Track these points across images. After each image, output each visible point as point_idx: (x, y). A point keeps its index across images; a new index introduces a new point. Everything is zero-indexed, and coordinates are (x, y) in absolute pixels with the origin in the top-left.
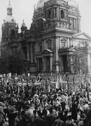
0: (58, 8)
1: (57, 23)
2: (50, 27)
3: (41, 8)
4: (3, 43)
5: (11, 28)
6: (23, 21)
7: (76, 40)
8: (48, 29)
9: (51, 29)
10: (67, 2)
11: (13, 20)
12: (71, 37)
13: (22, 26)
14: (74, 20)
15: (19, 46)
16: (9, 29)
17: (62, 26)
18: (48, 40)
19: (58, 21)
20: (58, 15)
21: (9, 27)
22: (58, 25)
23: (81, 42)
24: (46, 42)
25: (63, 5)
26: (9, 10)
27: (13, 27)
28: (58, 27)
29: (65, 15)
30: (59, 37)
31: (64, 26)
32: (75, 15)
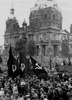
0: (52, 13)
1: (51, 23)
2: (46, 25)
3: (36, 11)
4: (7, 33)
5: (14, 23)
6: (25, 19)
7: (60, 35)
8: (44, 27)
9: (47, 27)
10: (57, 10)
11: (15, 18)
12: (59, 33)
13: (23, 23)
14: (58, 21)
15: (20, 37)
16: (12, 24)
18: (44, 34)
19: (51, 22)
20: (51, 18)
21: (12, 22)
22: (52, 24)
23: (63, 36)
24: (43, 35)
25: (55, 12)
26: (12, 10)
27: (15, 22)
28: (51, 26)
29: (56, 18)
30: (52, 33)
31: (55, 25)
32: (59, 17)
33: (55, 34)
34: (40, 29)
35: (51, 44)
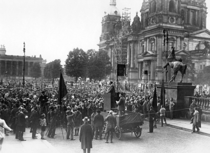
1: (162, 17)
5: (114, 22)
8: (152, 25)
9: (155, 25)
12: (183, 36)
14: (197, 12)
17: (170, 22)
18: (152, 39)
19: (164, 15)
21: (110, 21)
23: (202, 42)
24: (149, 41)
28: (163, 23)
31: (173, 21)
32: (198, 5)
33: (172, 38)
34: (145, 29)
35: (162, 59)
